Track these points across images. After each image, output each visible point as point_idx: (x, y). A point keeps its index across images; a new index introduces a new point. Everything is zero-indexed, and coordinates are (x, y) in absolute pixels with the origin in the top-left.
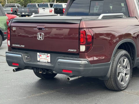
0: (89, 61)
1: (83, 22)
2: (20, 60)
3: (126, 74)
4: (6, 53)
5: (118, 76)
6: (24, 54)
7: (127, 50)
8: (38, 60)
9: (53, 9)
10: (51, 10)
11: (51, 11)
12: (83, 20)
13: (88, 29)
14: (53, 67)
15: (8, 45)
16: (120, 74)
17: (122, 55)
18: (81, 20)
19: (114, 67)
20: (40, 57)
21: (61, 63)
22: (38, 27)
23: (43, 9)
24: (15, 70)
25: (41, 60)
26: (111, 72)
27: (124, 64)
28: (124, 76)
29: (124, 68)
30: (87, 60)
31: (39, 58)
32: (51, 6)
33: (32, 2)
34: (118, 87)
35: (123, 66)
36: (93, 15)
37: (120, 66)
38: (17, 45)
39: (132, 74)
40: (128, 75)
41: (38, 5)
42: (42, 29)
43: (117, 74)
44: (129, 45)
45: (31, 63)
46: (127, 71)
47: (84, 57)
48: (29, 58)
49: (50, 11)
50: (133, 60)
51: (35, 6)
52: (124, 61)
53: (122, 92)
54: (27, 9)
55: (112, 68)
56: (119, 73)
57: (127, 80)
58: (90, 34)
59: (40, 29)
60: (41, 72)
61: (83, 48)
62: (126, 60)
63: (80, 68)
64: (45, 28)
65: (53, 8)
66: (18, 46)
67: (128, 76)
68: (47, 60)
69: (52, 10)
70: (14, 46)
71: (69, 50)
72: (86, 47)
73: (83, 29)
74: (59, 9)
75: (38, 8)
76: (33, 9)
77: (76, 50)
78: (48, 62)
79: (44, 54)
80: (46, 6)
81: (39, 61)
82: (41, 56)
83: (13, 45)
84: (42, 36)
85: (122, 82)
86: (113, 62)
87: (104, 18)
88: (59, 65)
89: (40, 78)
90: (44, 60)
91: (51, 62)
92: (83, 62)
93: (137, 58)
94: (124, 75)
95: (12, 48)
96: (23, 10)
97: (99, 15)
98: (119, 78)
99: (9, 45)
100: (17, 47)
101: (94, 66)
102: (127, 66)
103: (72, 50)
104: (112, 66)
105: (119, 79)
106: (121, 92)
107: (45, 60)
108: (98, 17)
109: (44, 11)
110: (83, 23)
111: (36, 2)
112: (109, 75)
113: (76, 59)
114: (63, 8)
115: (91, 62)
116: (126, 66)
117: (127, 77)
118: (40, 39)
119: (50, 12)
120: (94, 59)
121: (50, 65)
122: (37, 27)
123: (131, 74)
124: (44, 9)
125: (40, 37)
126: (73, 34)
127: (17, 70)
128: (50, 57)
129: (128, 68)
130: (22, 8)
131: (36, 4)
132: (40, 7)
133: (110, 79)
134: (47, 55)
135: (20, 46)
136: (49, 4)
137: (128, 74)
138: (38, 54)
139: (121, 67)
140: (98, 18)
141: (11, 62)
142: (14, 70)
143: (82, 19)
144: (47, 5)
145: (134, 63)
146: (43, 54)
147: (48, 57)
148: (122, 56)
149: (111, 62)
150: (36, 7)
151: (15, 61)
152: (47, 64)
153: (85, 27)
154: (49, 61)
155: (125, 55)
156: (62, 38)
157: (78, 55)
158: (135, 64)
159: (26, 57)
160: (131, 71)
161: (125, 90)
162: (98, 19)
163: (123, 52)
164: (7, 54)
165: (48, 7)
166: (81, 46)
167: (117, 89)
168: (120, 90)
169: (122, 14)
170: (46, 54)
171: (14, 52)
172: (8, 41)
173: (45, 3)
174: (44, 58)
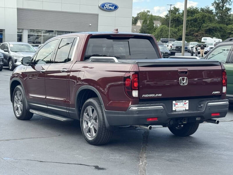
8: (174, 109)
20: (176, 105)
25: (177, 110)
31: (175, 107)
38: (150, 95)
68: (185, 107)
70: (146, 97)
72: (226, 88)
77: (219, 92)
78: (186, 110)
79: (181, 101)
81: (175, 111)
82: (177, 104)
83: (144, 96)
90: (181, 108)
91: (189, 110)
99: (136, 96)
103: (216, 92)
118: (184, 84)
135: (155, 95)
138: (174, 102)
146: (180, 101)
147: (185, 104)
152: (187, 112)
154: (187, 108)
157: (221, 96)
166: (223, 87)
170: (183, 101)
174: (181, 106)
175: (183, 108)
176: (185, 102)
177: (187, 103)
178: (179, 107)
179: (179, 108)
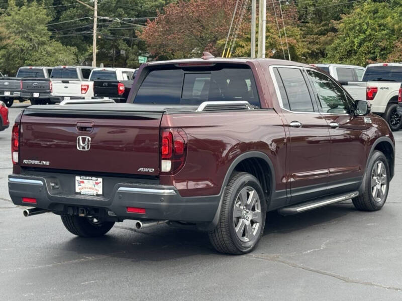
0: (178, 190)
1: (168, 116)
2: (40, 191)
3: (252, 222)
4: (10, 177)
5: (236, 225)
6: (49, 180)
7: (257, 175)
8: (77, 190)
9: (91, 84)
10: (86, 87)
11: (85, 89)
12: (167, 113)
13: (176, 130)
14: (109, 203)
15: (13, 162)
16: (241, 221)
17: (244, 182)
18: (163, 112)
19: (227, 206)
20: (81, 184)
21: (124, 194)
22: (79, 125)
23: (64, 82)
24: (28, 212)
25: (83, 192)
26: (221, 214)
27: (249, 202)
28: (249, 226)
29: (249, 209)
30: (176, 189)
31: (80, 187)
32: (86, 74)
33: (29, 62)
34: (235, 246)
35: (246, 205)
36: (189, 102)
37: (240, 205)
38: (33, 162)
39: (265, 223)
40: (258, 224)
41: (49, 71)
42: (88, 129)
43: (234, 219)
44: (259, 165)
45: (63, 196)
46: (255, 215)
47: (168, 183)
48: (57, 187)
49: (82, 89)
50: (268, 194)
51: (39, 73)
52: (248, 195)
53: (244, 256)
54: (17, 82)
55: (223, 208)
56: (238, 218)
57: (254, 233)
58: (182, 141)
59: (83, 129)
60: (83, 215)
61: (166, 166)
62: (252, 193)
63: (162, 204)
64: (94, 126)
65: (92, 80)
66: (37, 162)
67: (257, 226)
68: (96, 190)
69: (88, 86)
70: (28, 164)
71: (141, 169)
72: (172, 163)
73: (168, 129)
74: (106, 84)
75: (49, 81)
76: (35, 83)
77: (153, 170)
78: (98, 195)
79: (90, 178)
80: (72, 74)
81: (79, 193)
82: (83, 182)
83: (25, 161)
84: (86, 143)
85: (245, 238)
86: (225, 196)
87: (208, 109)
88: (120, 198)
89: (75, 236)
90: (89, 190)
91: (103, 195)
92: (166, 191)
93: (277, 191)
94: (248, 223)
95: (23, 167)
96: (6, 83)
97: (198, 102)
98: (237, 229)
99: (16, 160)
100: (34, 164)
101: (187, 201)
102: (254, 206)
103: (146, 170)
104: (224, 203)
105: (237, 231)
106: (242, 256)
107: (91, 190)
108: (196, 107)
109: (66, 87)
110: (168, 119)
111: (39, 62)
112: (216, 220)
113: (154, 186)
114: (118, 82)
115: (182, 193)
116: (252, 205)
117: (255, 229)
118: (84, 148)
119: (83, 91)
120: (189, 188)
121: (102, 199)
122: (76, 125)
123: (263, 221)
124: (67, 82)
125: (83, 145)
126: (147, 141)
127: (33, 212)
128: (101, 185)
129: (258, 209)
130: (3, 79)
131: (42, 70)
132: (52, 77)
133: (219, 230)
134: (97, 180)
135: (40, 162)
136: (79, 69)
137: (256, 222)
138: (78, 178)
139: (242, 207)
140: (197, 109)
141: (18, 196)
142: (25, 213)
143: (166, 110)
144: (75, 71)
145: (270, 200)
146: (87, 178)
147: (97, 184)
148: (243, 185)
149: (221, 194)
150: (44, 76)
151: (30, 193)
152: (96, 198)
153: (170, 126)
154: (100, 192)
155: (250, 184)
156: (121, 149)
157: (158, 178)
158: (272, 203)
159: (53, 184)
160: (263, 217)
161: (251, 254)
162: (196, 111)
163: (247, 177)
164: (12, 179)
165: (77, 77)
166: (163, 162)
167: (233, 249)
168: (239, 253)
169: (246, 102)
170: (94, 178)
171: (27, 176)
172: (14, 153)
173: (67, 67)
174: (90, 186)
175: (93, 191)
176: (96, 181)
177: (100, 182)
178: (86, 188)
179: (87, 190)
